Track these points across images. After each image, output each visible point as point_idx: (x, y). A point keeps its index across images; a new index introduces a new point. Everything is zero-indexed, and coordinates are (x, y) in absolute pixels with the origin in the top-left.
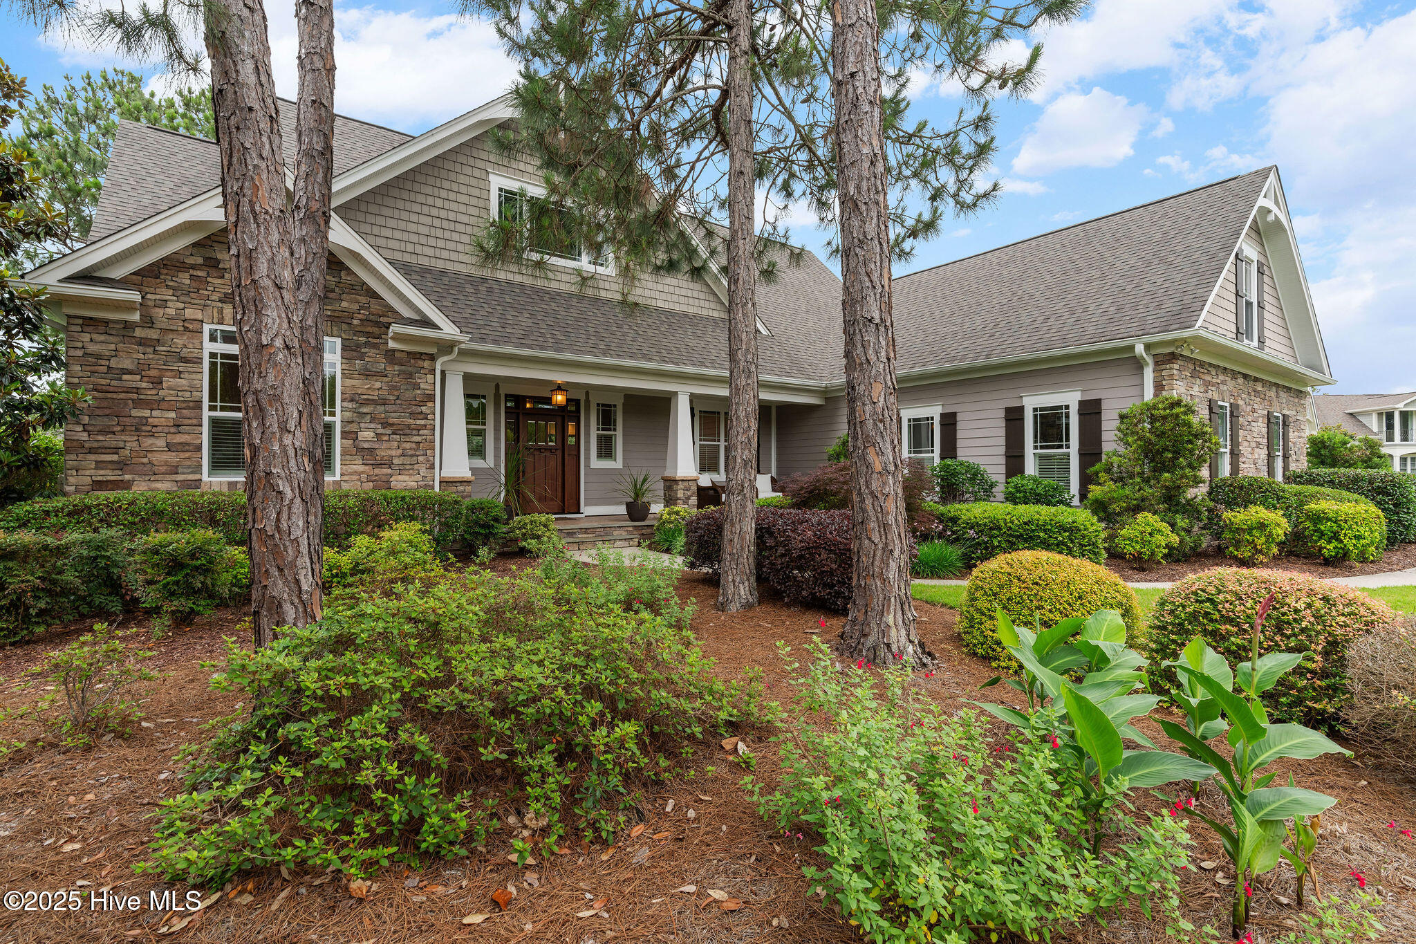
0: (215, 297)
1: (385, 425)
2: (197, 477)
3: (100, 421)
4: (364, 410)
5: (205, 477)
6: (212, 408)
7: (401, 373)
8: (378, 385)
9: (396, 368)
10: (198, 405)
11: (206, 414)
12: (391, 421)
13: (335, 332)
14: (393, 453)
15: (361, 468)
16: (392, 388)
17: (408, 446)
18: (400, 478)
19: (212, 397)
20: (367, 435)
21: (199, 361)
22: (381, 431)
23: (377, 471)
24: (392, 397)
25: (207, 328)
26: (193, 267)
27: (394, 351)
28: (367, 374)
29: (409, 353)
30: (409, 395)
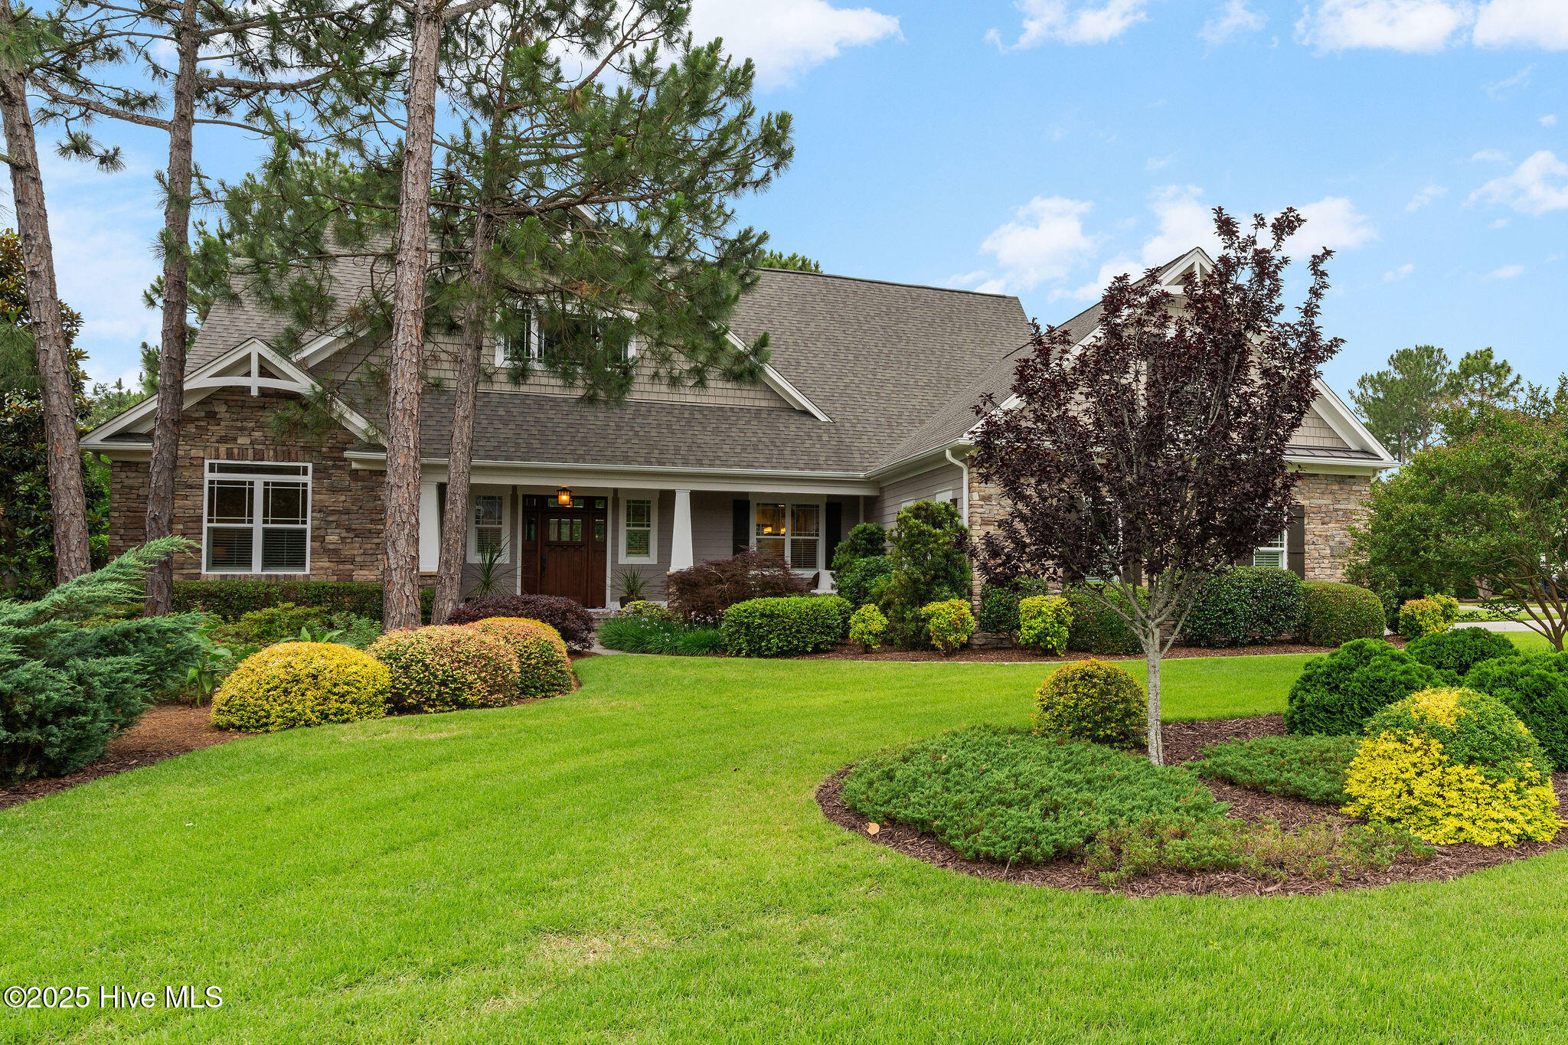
0: (214, 439)
1: (349, 530)
2: (198, 571)
3: (131, 533)
4: (330, 519)
5: (204, 571)
6: (210, 521)
7: (363, 487)
8: (343, 498)
9: (359, 484)
10: (200, 519)
11: (205, 525)
12: (353, 527)
13: (307, 459)
14: (356, 552)
15: (327, 565)
16: (355, 501)
17: (369, 546)
18: (361, 572)
19: (210, 513)
20: (332, 538)
21: (201, 487)
22: (344, 534)
23: (341, 567)
24: (355, 508)
25: (207, 462)
26: (197, 419)
27: (357, 470)
28: (334, 490)
29: (370, 471)
30: (371, 505)
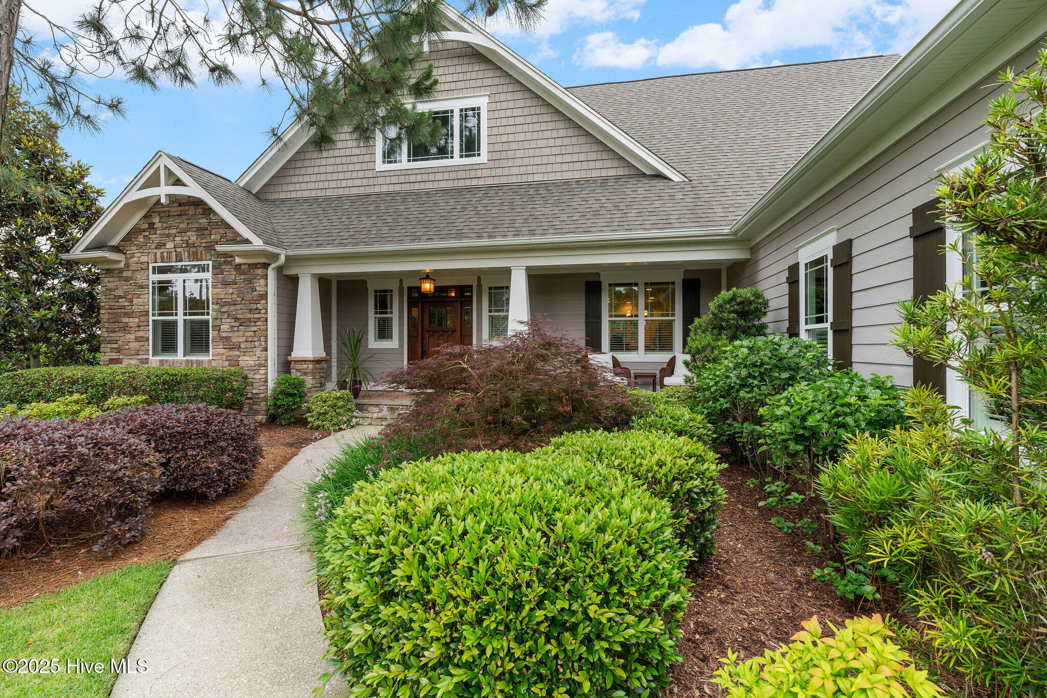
0: (153, 247)
1: (236, 319)
2: (146, 357)
3: (112, 325)
4: (224, 310)
5: (150, 357)
6: (154, 315)
7: (245, 280)
8: (231, 291)
9: (242, 277)
10: (146, 314)
11: (151, 318)
12: (239, 316)
13: (208, 258)
14: (241, 339)
15: (222, 351)
16: (240, 293)
17: (248, 334)
18: (245, 358)
19: (153, 308)
20: (225, 327)
21: (147, 287)
22: (233, 324)
23: (231, 353)
24: (239, 299)
25: (151, 266)
26: (144, 231)
27: (240, 265)
28: (226, 284)
29: (249, 265)
30: (249, 297)
